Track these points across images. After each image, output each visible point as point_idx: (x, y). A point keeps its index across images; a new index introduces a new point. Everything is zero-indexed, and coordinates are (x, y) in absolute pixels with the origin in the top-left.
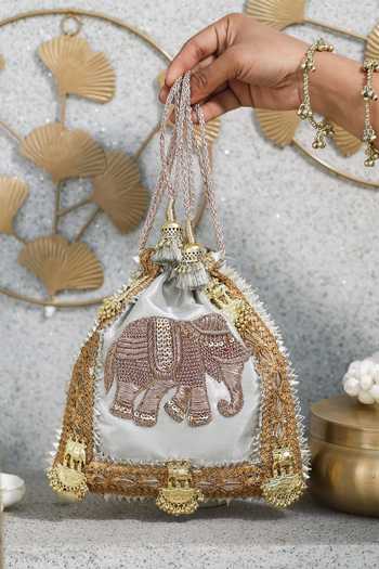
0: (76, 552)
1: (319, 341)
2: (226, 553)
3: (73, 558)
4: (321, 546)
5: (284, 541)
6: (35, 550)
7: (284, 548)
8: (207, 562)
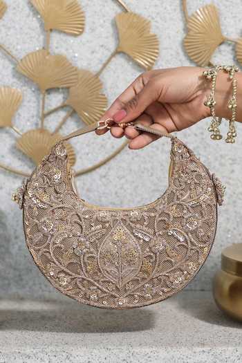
5: (203, 345)
6: (28, 351)
7: (204, 349)
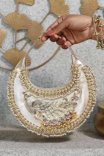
0: (22, 151)
1: (101, 83)
2: (71, 152)
3: (21, 153)
4: (101, 149)
5: (90, 148)
6: (9, 151)
7: (90, 150)
8: (65, 154)
